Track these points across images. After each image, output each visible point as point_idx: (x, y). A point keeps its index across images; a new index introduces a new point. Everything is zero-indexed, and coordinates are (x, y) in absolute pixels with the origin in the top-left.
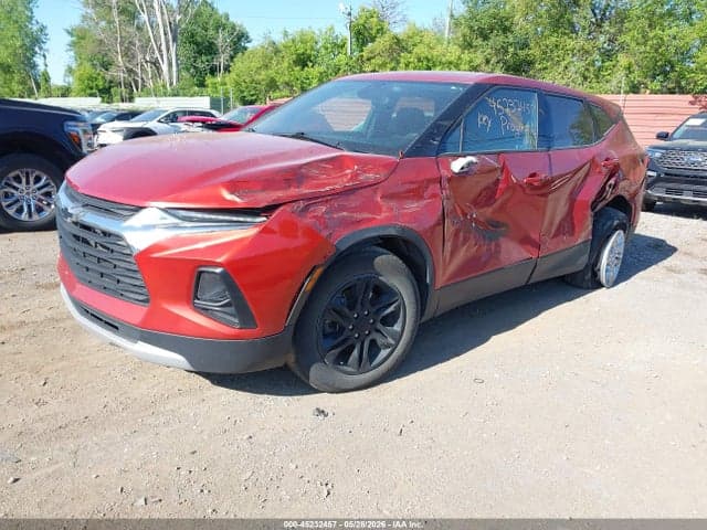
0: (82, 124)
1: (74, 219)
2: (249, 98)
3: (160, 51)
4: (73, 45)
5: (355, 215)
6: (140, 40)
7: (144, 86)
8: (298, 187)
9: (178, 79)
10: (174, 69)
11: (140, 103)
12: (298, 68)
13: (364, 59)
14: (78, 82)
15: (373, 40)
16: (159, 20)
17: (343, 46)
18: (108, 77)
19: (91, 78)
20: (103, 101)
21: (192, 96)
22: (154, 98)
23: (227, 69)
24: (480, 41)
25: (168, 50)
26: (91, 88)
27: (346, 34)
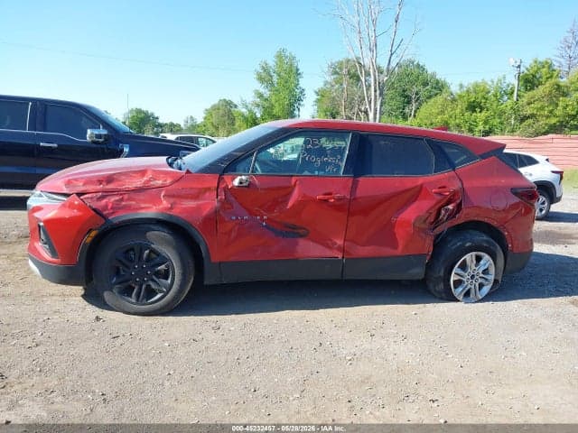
3: (370, 103)
4: (317, 101)
12: (468, 113)
16: (372, 81)
25: (375, 103)
27: (515, 83)
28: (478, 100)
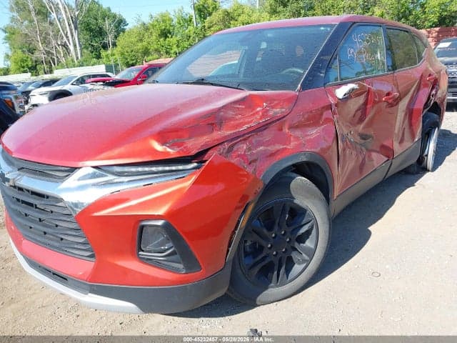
0: (14, 92)
1: (11, 183)
2: (131, 62)
3: (67, 37)
4: (7, 39)
5: (269, 148)
6: (53, 31)
7: (59, 62)
8: (220, 130)
9: (82, 56)
10: (78, 48)
11: (57, 73)
12: (162, 39)
13: (206, 27)
14: (13, 64)
15: (210, 14)
16: (64, 16)
17: (190, 21)
18: (34, 59)
19: (23, 61)
20: (32, 75)
21: (92, 65)
22: (67, 69)
23: (114, 45)
24: (281, 8)
25: (72, 36)
26: (23, 67)
27: (192, 12)
28: (168, 28)
